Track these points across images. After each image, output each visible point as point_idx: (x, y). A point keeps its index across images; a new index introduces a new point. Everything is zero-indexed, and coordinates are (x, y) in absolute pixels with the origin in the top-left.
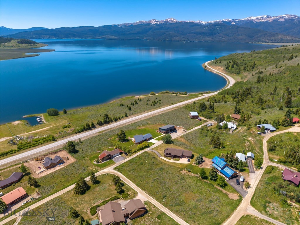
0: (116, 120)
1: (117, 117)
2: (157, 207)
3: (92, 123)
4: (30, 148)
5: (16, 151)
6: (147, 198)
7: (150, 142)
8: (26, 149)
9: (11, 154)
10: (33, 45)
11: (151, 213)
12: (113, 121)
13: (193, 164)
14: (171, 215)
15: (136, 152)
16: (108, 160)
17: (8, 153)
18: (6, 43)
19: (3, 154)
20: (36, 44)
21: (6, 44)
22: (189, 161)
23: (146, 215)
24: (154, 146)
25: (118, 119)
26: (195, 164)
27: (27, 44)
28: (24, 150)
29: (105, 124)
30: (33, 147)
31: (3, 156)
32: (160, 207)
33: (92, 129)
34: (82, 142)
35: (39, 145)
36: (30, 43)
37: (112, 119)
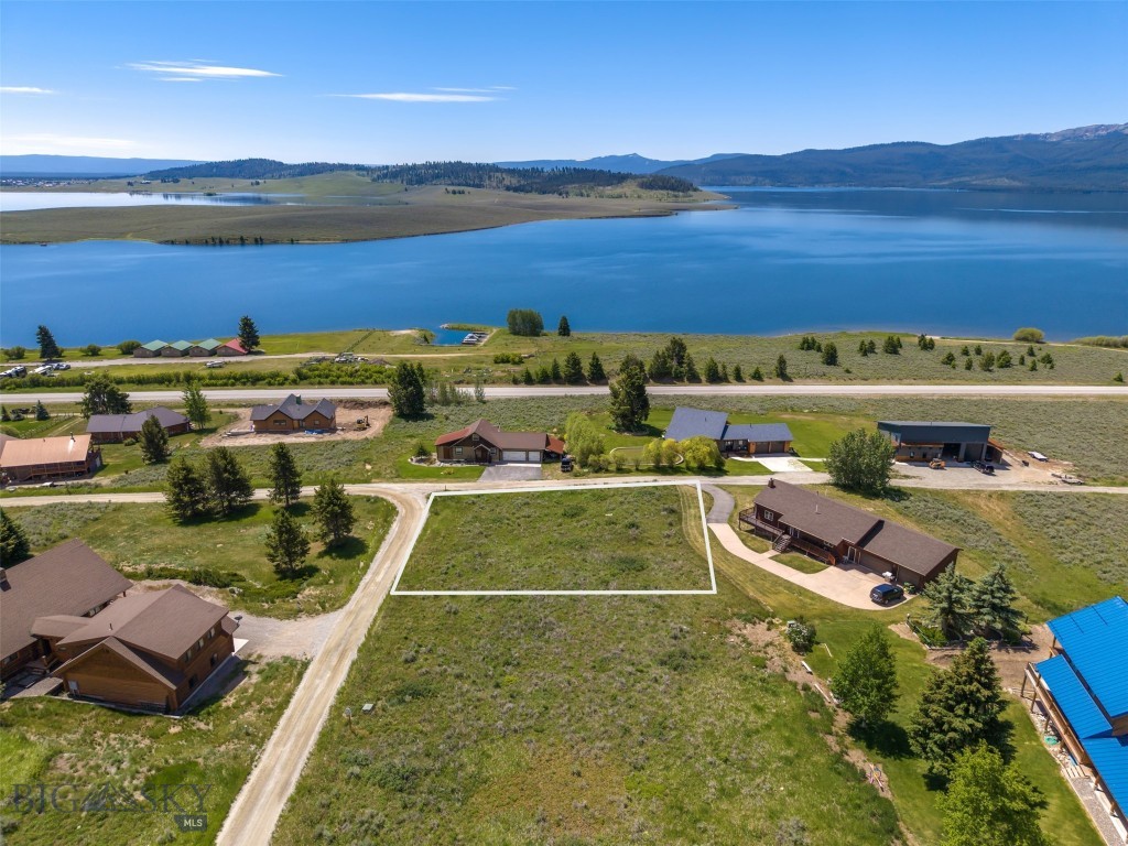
0: (715, 377)
1: (724, 367)
2: (282, 722)
3: (595, 359)
4: (333, 383)
5: (287, 382)
6: (328, 653)
7: (757, 463)
8: (320, 383)
9: (270, 384)
10: (681, 194)
11: (202, 725)
12: (703, 378)
13: (892, 627)
14: (255, 817)
15: (620, 471)
16: (468, 461)
17: (263, 378)
18: (609, 188)
19: (247, 377)
20: (691, 193)
21: (609, 190)
22: (886, 596)
23: (150, 722)
24: (753, 481)
25: (731, 378)
26: (915, 627)
27: (665, 192)
28: (312, 384)
29: (655, 381)
30: (343, 383)
31: (244, 384)
32: (299, 728)
33: (587, 385)
34: (484, 403)
35: (366, 383)
36: (673, 189)
37: (700, 368)
